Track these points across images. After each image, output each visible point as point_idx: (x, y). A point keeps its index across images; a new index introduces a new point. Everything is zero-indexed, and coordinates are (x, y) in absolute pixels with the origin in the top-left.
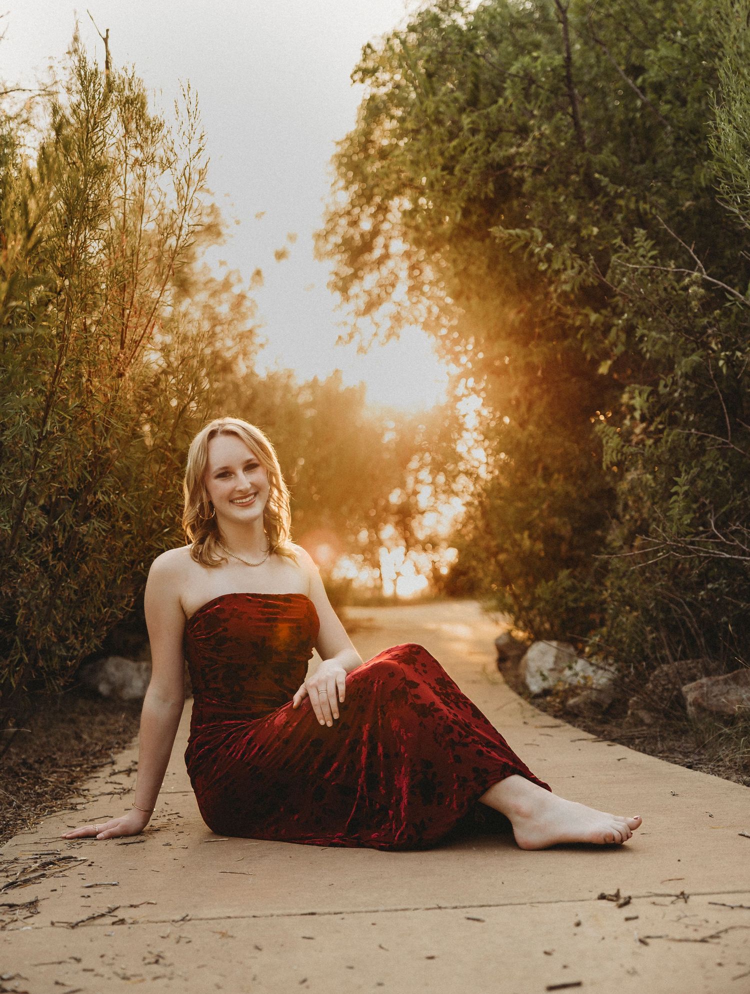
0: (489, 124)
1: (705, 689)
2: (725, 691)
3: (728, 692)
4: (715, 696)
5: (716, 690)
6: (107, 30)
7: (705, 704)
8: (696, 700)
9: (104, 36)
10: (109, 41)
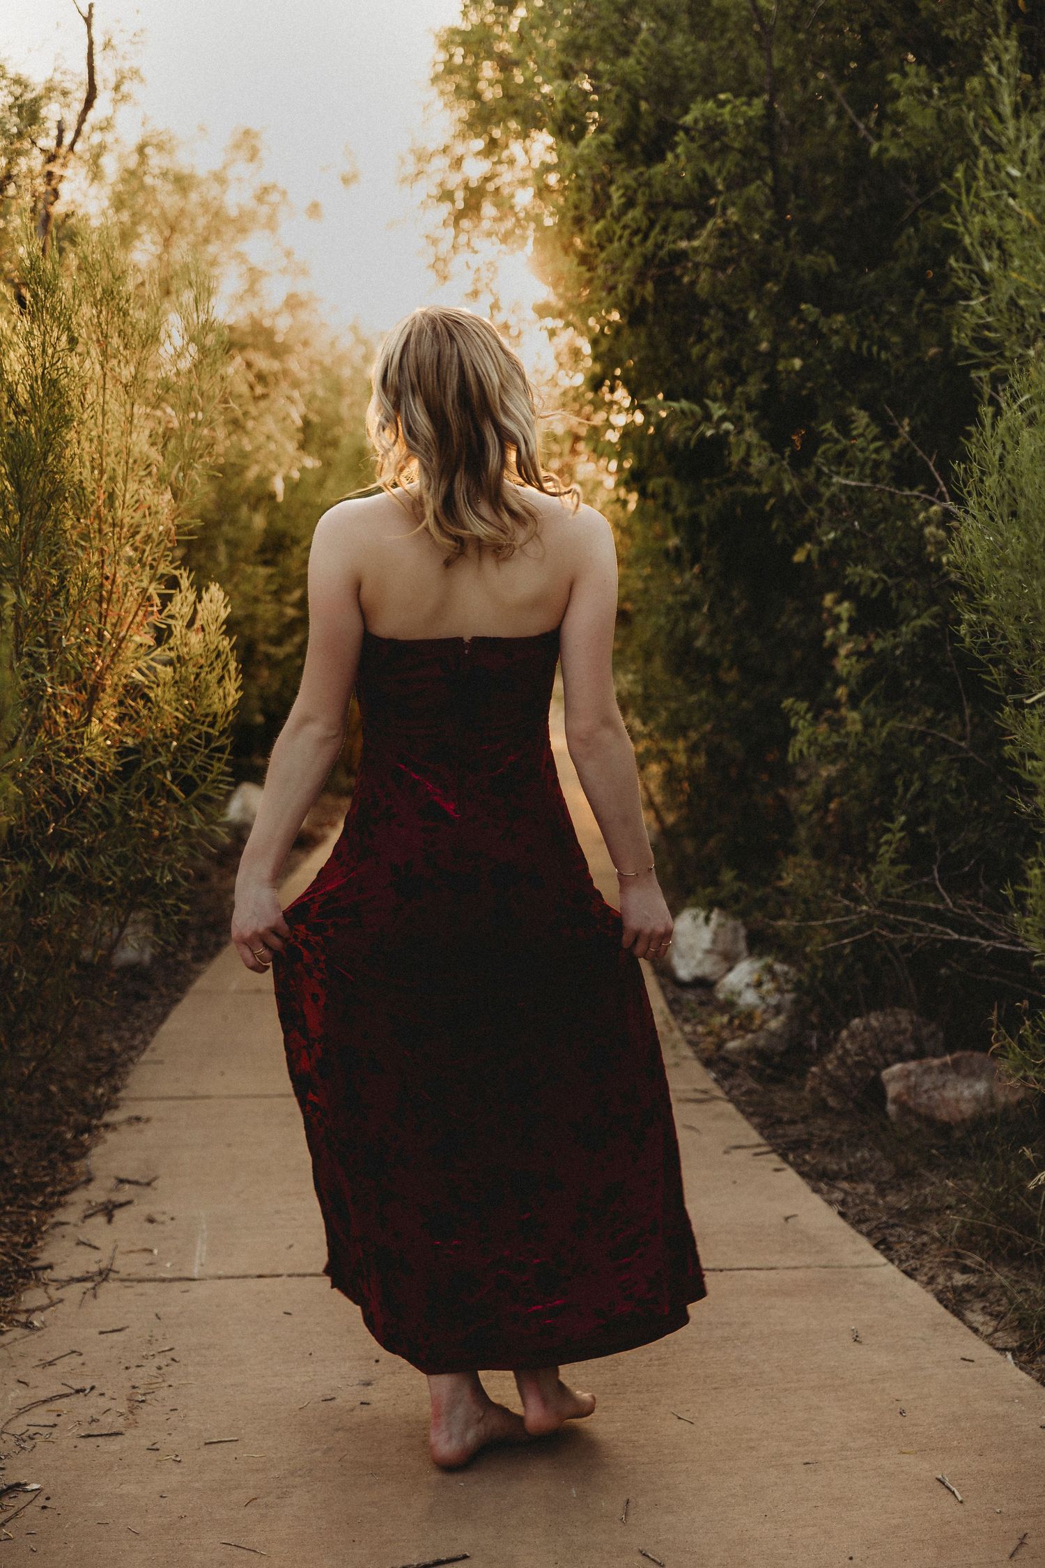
0: (651, 195)
1: (913, 1079)
2: (940, 1084)
3: (944, 1086)
4: (926, 1091)
5: (928, 1082)
6: (91, 6)
7: (911, 1103)
8: (899, 1095)
9: (86, 15)
10: (94, 21)
